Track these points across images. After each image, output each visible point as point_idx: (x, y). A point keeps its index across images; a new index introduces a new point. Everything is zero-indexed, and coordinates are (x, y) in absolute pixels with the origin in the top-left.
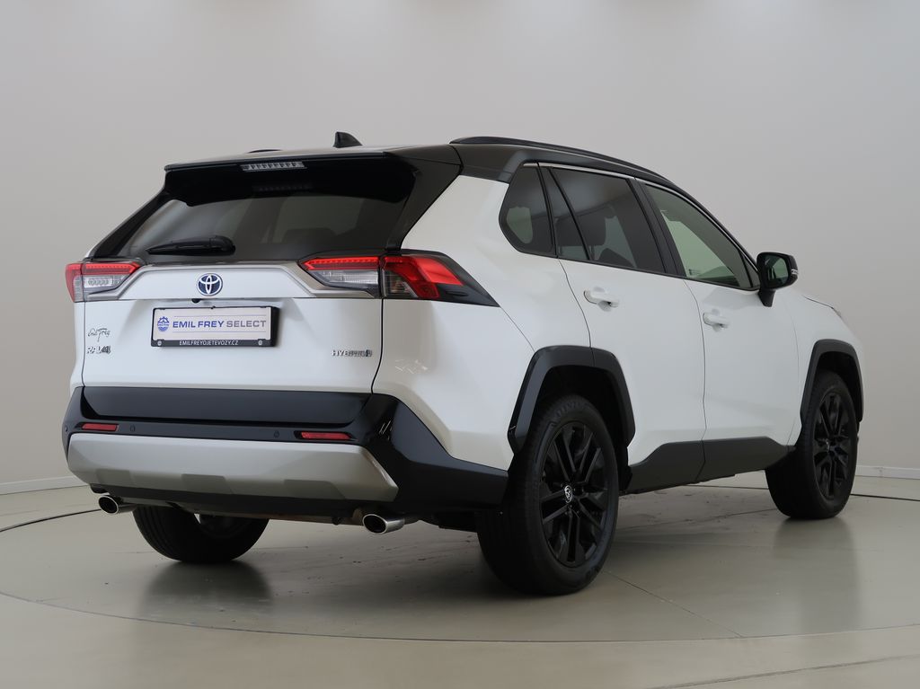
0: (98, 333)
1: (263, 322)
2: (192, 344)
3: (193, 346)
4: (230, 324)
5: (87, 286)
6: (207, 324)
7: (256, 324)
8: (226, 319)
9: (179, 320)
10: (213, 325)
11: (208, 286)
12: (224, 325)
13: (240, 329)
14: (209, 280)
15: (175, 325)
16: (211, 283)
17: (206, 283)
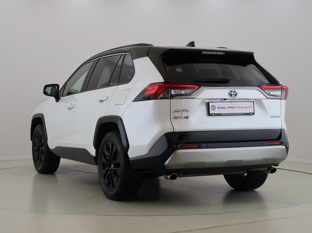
0: (182, 111)
1: (251, 107)
2: (226, 115)
3: (227, 115)
4: (239, 107)
5: (172, 93)
6: (231, 107)
7: (249, 107)
8: (238, 106)
9: (220, 106)
10: (233, 108)
11: (233, 94)
12: (237, 108)
13: (243, 109)
14: (233, 92)
15: (218, 108)
16: (234, 93)
17: (232, 93)
